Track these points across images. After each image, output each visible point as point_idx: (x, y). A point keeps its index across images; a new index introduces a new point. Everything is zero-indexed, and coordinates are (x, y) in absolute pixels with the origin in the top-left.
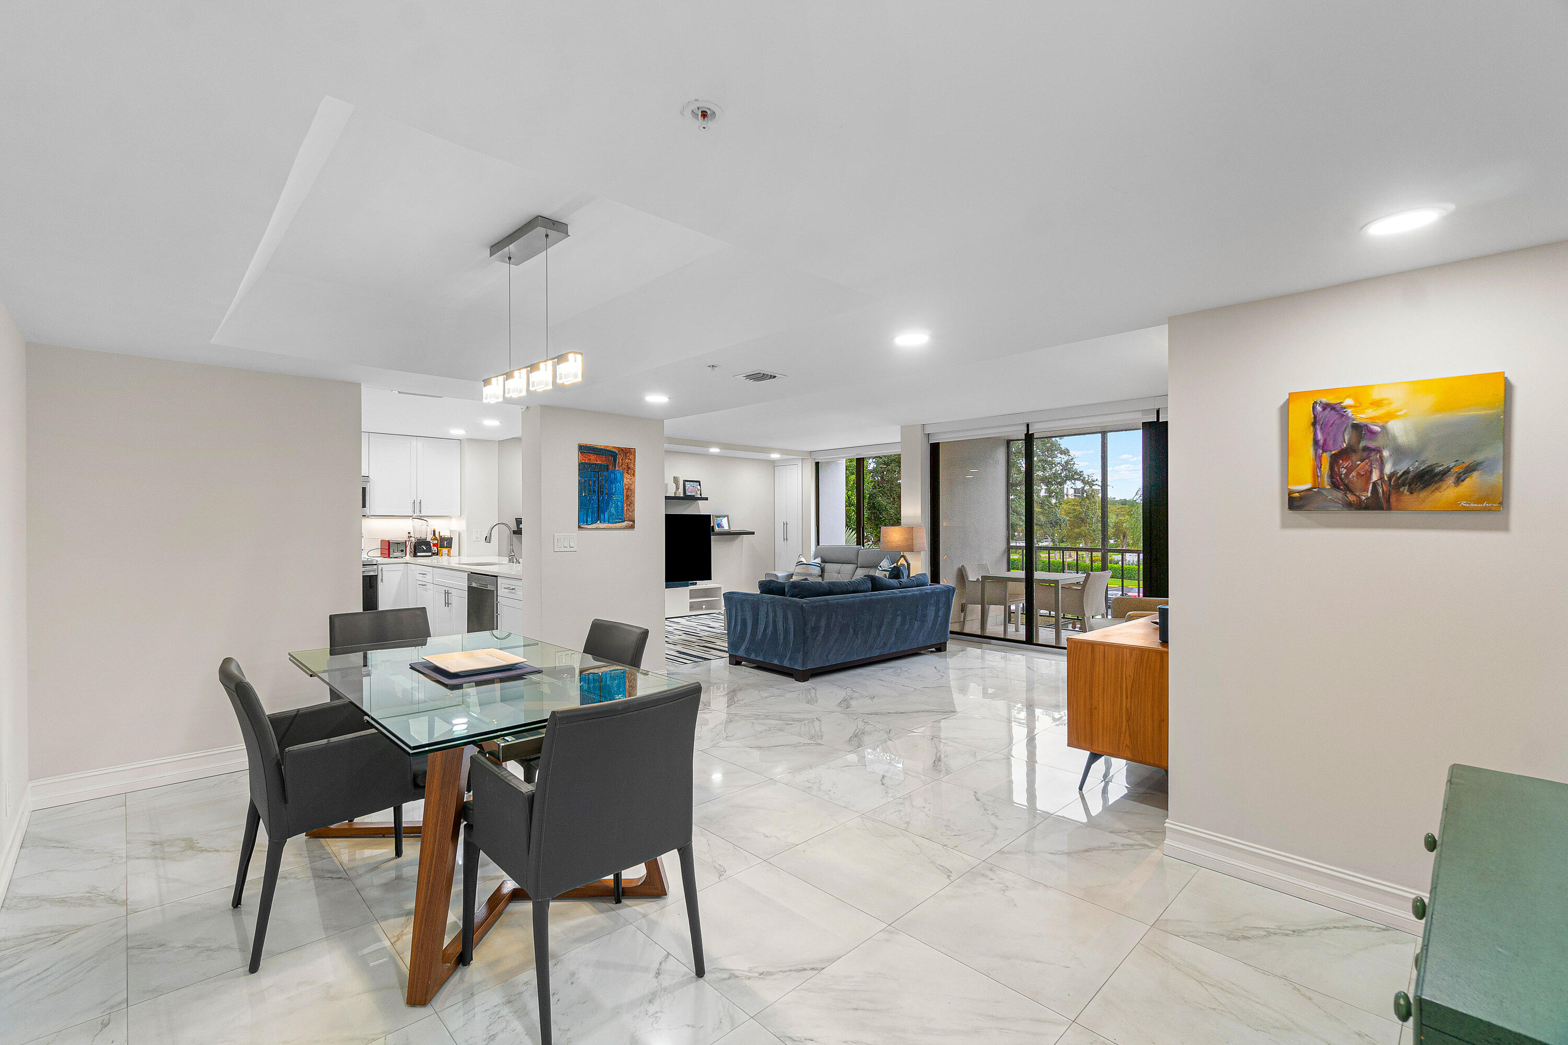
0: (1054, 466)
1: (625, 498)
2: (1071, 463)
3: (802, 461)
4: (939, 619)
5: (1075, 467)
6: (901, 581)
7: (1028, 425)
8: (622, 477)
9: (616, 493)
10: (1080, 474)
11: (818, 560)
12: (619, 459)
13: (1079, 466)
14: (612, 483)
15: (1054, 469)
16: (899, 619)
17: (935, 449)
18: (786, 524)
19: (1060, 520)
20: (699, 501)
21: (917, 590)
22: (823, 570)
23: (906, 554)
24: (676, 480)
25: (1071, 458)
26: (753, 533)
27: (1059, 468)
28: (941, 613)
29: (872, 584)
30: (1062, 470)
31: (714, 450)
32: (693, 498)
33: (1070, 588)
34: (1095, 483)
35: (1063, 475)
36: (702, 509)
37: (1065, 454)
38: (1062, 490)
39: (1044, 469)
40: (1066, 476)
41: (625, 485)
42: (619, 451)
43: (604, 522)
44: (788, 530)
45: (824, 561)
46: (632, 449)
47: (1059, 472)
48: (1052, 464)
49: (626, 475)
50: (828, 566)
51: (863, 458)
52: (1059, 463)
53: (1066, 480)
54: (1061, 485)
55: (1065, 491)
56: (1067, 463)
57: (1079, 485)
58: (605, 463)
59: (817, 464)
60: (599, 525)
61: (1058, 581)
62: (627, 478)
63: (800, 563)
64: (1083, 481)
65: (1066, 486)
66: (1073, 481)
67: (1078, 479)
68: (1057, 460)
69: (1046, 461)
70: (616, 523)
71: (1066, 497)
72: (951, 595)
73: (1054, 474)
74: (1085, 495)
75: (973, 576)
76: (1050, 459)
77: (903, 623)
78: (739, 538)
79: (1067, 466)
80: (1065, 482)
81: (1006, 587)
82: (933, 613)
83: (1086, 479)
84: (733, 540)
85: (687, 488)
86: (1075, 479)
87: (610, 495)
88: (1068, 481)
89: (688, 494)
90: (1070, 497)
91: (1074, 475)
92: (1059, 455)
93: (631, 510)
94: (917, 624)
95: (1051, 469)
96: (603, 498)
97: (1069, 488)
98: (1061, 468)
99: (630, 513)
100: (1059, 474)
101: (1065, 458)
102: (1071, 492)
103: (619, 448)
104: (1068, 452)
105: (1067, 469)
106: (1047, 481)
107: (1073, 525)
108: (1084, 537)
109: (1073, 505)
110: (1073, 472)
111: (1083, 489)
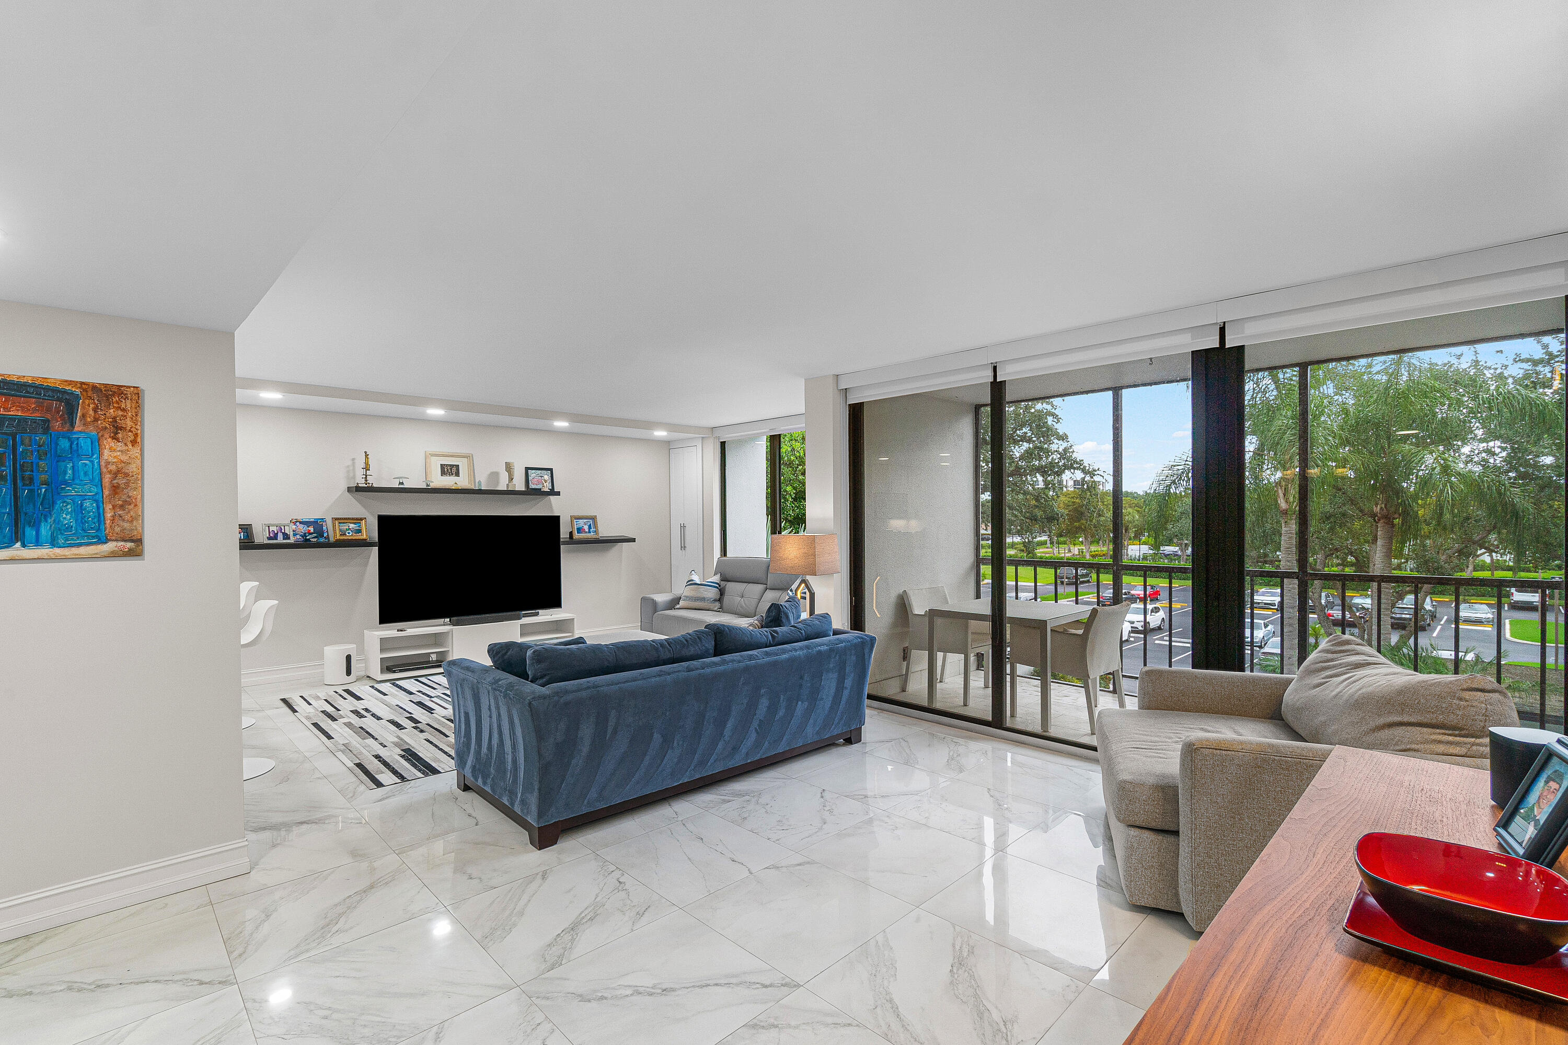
0: (1050, 454)
1: (106, 492)
2: (1070, 451)
3: (702, 440)
4: (846, 693)
5: (1074, 455)
6: (776, 632)
7: (995, 368)
8: (97, 444)
9: (77, 481)
10: (1080, 463)
11: (716, 579)
12: (85, 408)
13: (1079, 453)
14: (60, 458)
15: (1051, 458)
16: (764, 703)
17: (856, 413)
18: (683, 527)
19: (1058, 515)
20: (551, 497)
21: (801, 648)
22: (722, 592)
23: (808, 577)
24: (509, 468)
25: (1070, 445)
26: (633, 540)
27: (1056, 456)
28: (848, 683)
29: (715, 641)
30: (1060, 459)
31: (561, 424)
32: (538, 492)
33: (1065, 632)
34: (1096, 473)
35: (1060, 464)
36: (555, 507)
37: (1063, 440)
38: (1060, 482)
39: (1040, 459)
40: (1064, 465)
41: (108, 463)
42: (85, 390)
43: (38, 543)
44: (686, 536)
45: (725, 579)
46: (129, 387)
47: (1057, 461)
48: (1048, 452)
49: (108, 443)
50: (730, 586)
51: (780, 435)
52: (1056, 451)
53: (1064, 469)
54: (1058, 475)
55: (1065, 483)
56: (1065, 450)
57: (1079, 475)
58: (37, 416)
59: (723, 444)
60: (17, 550)
61: (1046, 621)
62: (111, 449)
63: (691, 583)
64: (1084, 471)
65: (1064, 476)
66: (1072, 471)
67: (1078, 468)
68: (1054, 447)
69: (1041, 449)
70: (79, 545)
71: (1065, 489)
72: (867, 651)
73: (1051, 463)
74: (1085, 487)
75: (919, 608)
76: (1046, 446)
77: (773, 708)
78: (617, 546)
79: (1065, 454)
80: (1063, 472)
81: (966, 627)
82: (833, 685)
83: (1087, 468)
84: (607, 550)
85: (530, 478)
86: (1074, 469)
87: (56, 486)
88: (1066, 471)
89: (532, 486)
90: (1069, 489)
91: (1073, 464)
92: (1056, 441)
93: (127, 517)
94: (801, 707)
95: (1047, 458)
96: (30, 491)
97: (1069, 478)
98: (1059, 456)
99: (126, 525)
100: (1056, 463)
101: (1062, 446)
102: (1071, 483)
103: (82, 383)
104: (1067, 437)
105: (1065, 458)
106: (1043, 471)
107: (1072, 519)
108: (1084, 530)
109: (1072, 498)
110: (1072, 460)
111: (1084, 479)
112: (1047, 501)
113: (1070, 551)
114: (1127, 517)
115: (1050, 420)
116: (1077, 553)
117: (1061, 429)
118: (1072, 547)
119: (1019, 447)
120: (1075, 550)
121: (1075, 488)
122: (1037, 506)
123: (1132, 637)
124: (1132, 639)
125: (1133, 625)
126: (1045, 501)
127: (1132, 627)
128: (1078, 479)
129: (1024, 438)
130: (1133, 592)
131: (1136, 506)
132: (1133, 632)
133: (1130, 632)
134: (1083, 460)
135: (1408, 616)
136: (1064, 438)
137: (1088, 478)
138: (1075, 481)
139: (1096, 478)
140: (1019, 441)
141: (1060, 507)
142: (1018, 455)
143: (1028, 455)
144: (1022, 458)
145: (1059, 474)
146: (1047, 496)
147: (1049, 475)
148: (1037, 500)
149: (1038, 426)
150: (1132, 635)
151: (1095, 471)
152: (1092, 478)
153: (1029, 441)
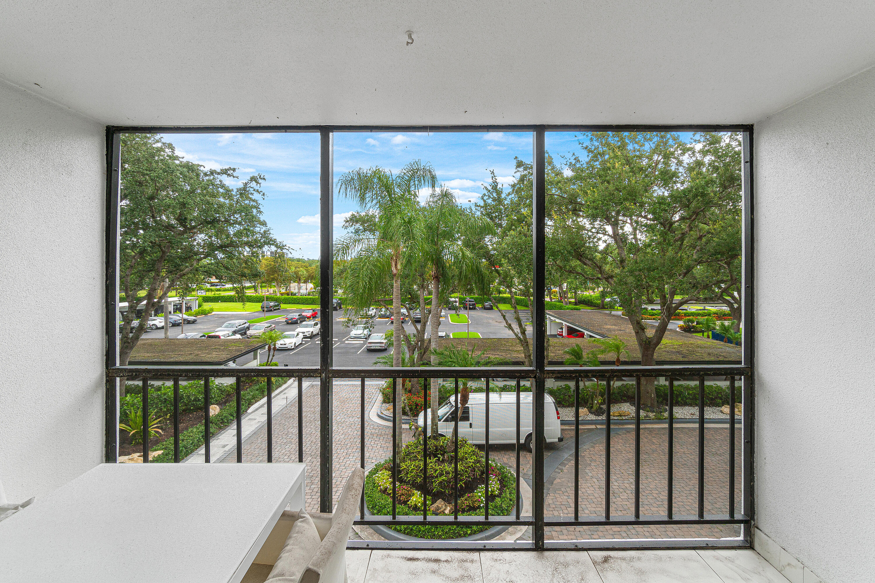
0: (255, 234)
2: (268, 232)
5: (271, 236)
10: (275, 241)
13: (274, 234)
15: (255, 237)
19: (260, 272)
25: (268, 229)
27: (259, 236)
30: (261, 237)
34: (284, 248)
35: (262, 241)
38: (263, 252)
39: (248, 237)
40: (264, 242)
47: (259, 239)
48: (253, 233)
52: (259, 232)
53: (264, 244)
55: (265, 253)
56: (265, 232)
57: (273, 248)
64: (277, 246)
65: (264, 249)
66: (269, 246)
67: (273, 244)
68: (257, 229)
69: (248, 230)
71: (265, 257)
73: (255, 240)
74: (277, 256)
76: (252, 228)
79: (265, 234)
80: (264, 246)
83: (279, 245)
86: (271, 244)
90: (268, 256)
91: (270, 242)
92: (258, 225)
95: (253, 236)
97: (267, 250)
98: (261, 236)
101: (264, 229)
102: (269, 253)
104: (266, 223)
105: (265, 237)
106: (250, 245)
107: (269, 274)
108: (277, 280)
109: (270, 261)
110: (269, 239)
111: (276, 251)
112: (253, 264)
113: (268, 291)
114: (300, 273)
115: (255, 211)
116: (272, 292)
117: (262, 218)
118: (269, 289)
119: (234, 228)
120: (271, 290)
121: (271, 256)
122: (246, 268)
123: (304, 341)
124: (304, 342)
125: (304, 334)
126: (251, 264)
127: (304, 335)
128: (273, 251)
129: (236, 222)
130: (303, 314)
131: (305, 266)
132: (304, 338)
133: (302, 339)
134: (276, 239)
135: (419, 317)
136: (264, 224)
137: (279, 251)
138: (271, 252)
139: (284, 251)
140: (234, 224)
141: (262, 268)
142: (232, 233)
143: (239, 234)
144: (235, 235)
145: (261, 247)
146: (253, 261)
147: (254, 248)
148: (246, 263)
149: (246, 215)
150: (303, 340)
151: (284, 246)
152: (282, 250)
153: (240, 224)
